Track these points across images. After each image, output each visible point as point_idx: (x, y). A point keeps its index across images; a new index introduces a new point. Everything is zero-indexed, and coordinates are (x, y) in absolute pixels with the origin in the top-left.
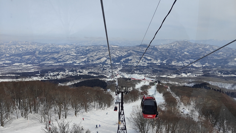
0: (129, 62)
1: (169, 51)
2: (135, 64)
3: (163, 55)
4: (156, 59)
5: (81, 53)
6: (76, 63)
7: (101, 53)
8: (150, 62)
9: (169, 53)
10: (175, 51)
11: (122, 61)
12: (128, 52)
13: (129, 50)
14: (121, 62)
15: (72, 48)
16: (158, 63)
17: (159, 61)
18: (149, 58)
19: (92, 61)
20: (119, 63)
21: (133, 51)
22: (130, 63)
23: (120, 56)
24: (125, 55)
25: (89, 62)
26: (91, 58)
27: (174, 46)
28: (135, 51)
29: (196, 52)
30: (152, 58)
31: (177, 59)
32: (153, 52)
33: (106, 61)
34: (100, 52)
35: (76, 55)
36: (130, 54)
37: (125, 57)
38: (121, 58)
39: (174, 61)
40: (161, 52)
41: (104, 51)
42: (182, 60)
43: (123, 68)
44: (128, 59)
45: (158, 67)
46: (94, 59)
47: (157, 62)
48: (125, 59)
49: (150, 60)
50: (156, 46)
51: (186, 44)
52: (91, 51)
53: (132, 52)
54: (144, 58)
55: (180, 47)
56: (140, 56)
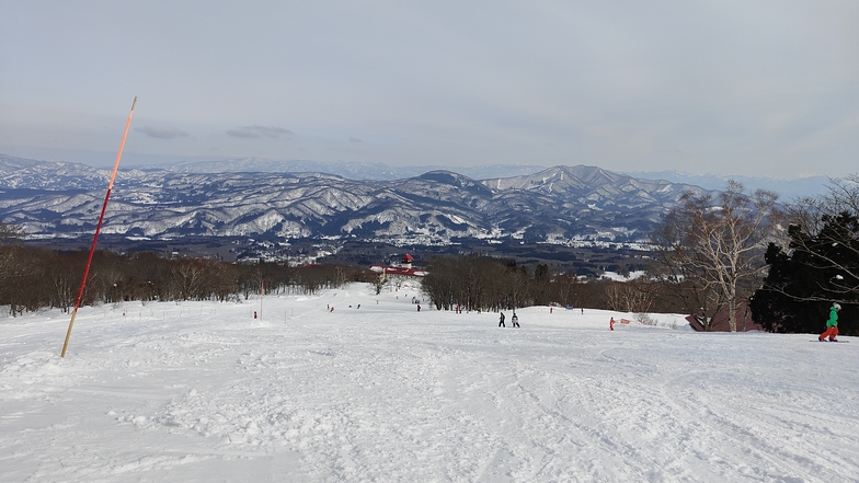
0: (379, 233)
1: (532, 198)
2: (402, 240)
3: (511, 210)
4: (485, 223)
5: (182, 196)
6: (143, 236)
7: (265, 199)
8: (460, 234)
9: (533, 205)
10: (554, 198)
11: (350, 230)
12: (378, 196)
13: (382, 191)
14: (346, 233)
15: (150, 182)
16: (492, 239)
17: (496, 232)
18: (459, 220)
19: (220, 225)
20: (337, 237)
21: (397, 192)
22: (382, 237)
23: (343, 209)
24: (364, 208)
25: (205, 229)
26: (215, 217)
27: (548, 182)
28: (404, 194)
29: (630, 204)
30: (472, 220)
31: (563, 226)
32: (475, 201)
33: (279, 227)
34: (260, 192)
35: (152, 202)
36: (384, 203)
37: (364, 216)
38: (348, 215)
39: (555, 231)
40: (504, 202)
41: (277, 189)
42: (582, 231)
43: (345, 249)
44: (376, 221)
45: (493, 249)
46: (229, 220)
47: (490, 236)
48: (362, 221)
49: (463, 227)
50: (484, 183)
51: (589, 178)
52: (224, 192)
53: (391, 196)
54: (440, 218)
55: (571, 187)
56: (422, 213)
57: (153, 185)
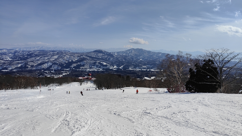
0: (81, 68)
1: (125, 57)
2: (88, 70)
3: (119, 61)
4: (112, 65)
5: (20, 58)
6: (7, 70)
7: (46, 58)
8: (105, 68)
9: (125, 59)
10: (131, 57)
11: (72, 67)
12: (81, 57)
13: (82, 55)
14: (71, 68)
15: (9, 53)
16: (114, 69)
17: (115, 67)
18: (105, 64)
19: (32, 66)
20: (69, 69)
21: (87, 56)
22: (82, 69)
23: (70, 61)
24: (77, 60)
25: (28, 67)
26: (31, 64)
27: (129, 53)
28: (89, 56)
29: (151, 59)
30: (108, 64)
31: (133, 65)
32: (109, 58)
33: (51, 66)
34: (45, 56)
35: (10, 59)
36: (83, 59)
37: (77, 63)
38: (72, 62)
39: (131, 66)
40: (117, 59)
41: (50, 55)
42: (139, 66)
43: (71, 73)
44: (80, 64)
45: (114, 72)
46: (35, 65)
47: (114, 68)
48: (77, 64)
49: (106, 66)
50: (112, 53)
51: (141, 51)
52: (33, 56)
53: (85, 57)
54: (99, 63)
55: (135, 54)
56: (94, 62)
57: (10, 54)
